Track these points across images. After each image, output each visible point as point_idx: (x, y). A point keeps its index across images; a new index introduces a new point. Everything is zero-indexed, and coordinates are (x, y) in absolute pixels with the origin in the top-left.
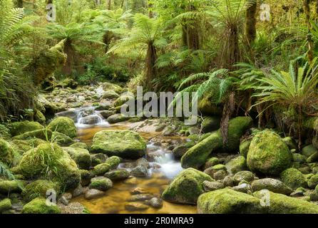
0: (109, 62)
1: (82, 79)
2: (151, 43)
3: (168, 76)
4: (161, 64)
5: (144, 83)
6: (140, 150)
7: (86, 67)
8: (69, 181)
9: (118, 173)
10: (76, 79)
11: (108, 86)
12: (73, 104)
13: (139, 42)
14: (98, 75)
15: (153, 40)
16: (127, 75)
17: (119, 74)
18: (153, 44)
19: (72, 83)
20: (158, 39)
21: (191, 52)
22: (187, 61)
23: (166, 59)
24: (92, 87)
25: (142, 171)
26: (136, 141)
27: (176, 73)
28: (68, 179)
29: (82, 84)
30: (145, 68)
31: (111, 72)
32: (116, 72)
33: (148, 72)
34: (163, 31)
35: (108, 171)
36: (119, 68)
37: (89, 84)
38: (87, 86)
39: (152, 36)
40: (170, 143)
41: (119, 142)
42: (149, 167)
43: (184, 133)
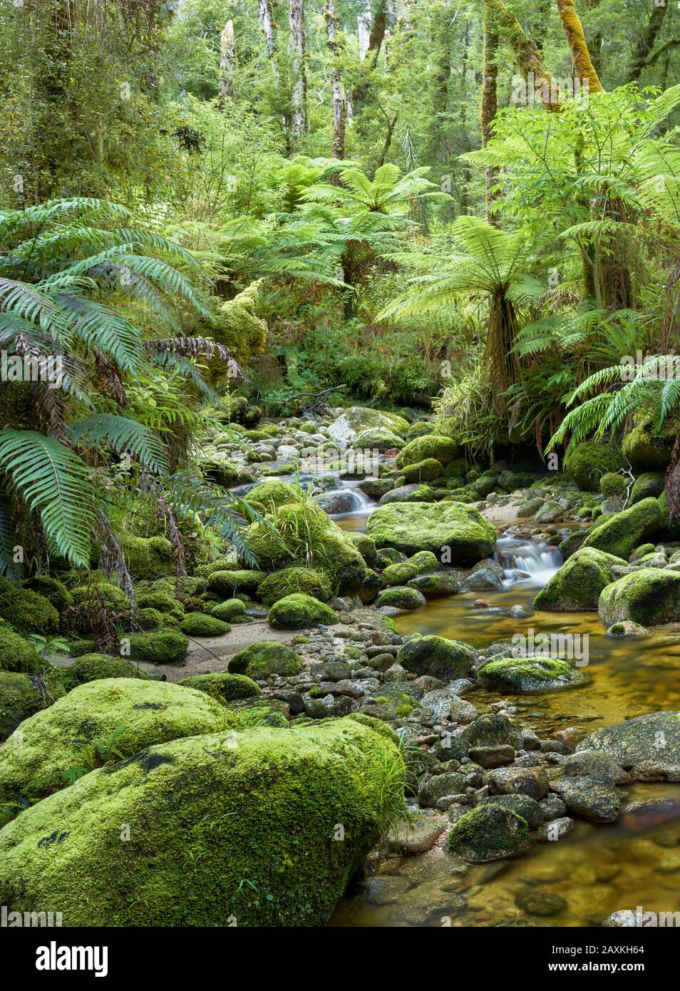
0: (360, 344)
1: (278, 396)
2: (499, 291)
3: (546, 377)
4: (529, 345)
5: (484, 398)
6: (481, 542)
7: (282, 360)
8: (345, 574)
9: (437, 579)
10: (255, 397)
11: (365, 418)
12: (268, 467)
13: (468, 287)
14: (325, 386)
15: (507, 284)
16: (422, 383)
17: (394, 380)
18: (507, 296)
19: (243, 410)
20: (520, 281)
21: (606, 316)
22: (595, 337)
23: (540, 334)
24: (311, 423)
25: (489, 579)
26: (473, 523)
27: (568, 368)
28: (344, 570)
29: (276, 413)
30: (485, 358)
31: (366, 376)
32: (384, 375)
33: (494, 367)
34: (532, 258)
35: (413, 577)
36: (393, 363)
37: (299, 414)
38: (295, 420)
39: (503, 272)
40: (552, 533)
41: (431, 527)
42: (504, 578)
43: (588, 514)
